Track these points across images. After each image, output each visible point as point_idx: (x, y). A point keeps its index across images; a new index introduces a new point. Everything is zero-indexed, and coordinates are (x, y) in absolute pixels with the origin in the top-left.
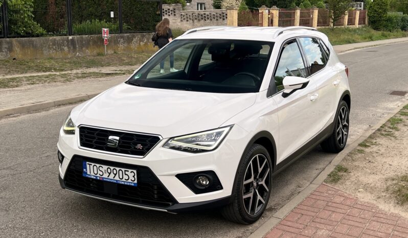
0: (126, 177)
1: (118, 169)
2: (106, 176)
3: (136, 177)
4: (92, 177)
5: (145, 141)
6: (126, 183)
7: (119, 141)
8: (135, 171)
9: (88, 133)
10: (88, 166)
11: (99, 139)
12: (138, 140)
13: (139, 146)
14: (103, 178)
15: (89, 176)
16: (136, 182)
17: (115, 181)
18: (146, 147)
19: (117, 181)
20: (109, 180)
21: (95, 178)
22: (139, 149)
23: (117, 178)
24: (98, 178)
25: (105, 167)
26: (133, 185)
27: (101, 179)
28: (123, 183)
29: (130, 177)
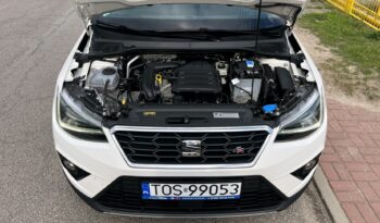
1: (209, 185)
2: (186, 195)
10: (152, 188)
13: (239, 149)
16: (238, 193)
18: (251, 149)
23: (207, 194)
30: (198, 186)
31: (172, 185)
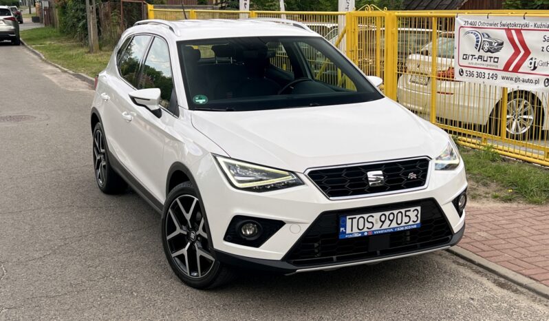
0: (406, 219)
1: (395, 212)
2: (377, 227)
3: (419, 215)
4: (356, 235)
5: (414, 167)
6: (406, 228)
7: (384, 175)
8: (419, 208)
9: (329, 177)
10: (349, 222)
11: (351, 180)
12: (406, 168)
13: (412, 176)
14: (373, 231)
15: (351, 236)
16: (419, 222)
17: (392, 230)
19: (393, 228)
20: (382, 232)
21: (360, 235)
22: (414, 179)
24: (366, 234)
25: (377, 215)
26: (415, 226)
27: (370, 234)
28: (402, 229)
29: (412, 218)
30: (387, 213)
31: (366, 216)
